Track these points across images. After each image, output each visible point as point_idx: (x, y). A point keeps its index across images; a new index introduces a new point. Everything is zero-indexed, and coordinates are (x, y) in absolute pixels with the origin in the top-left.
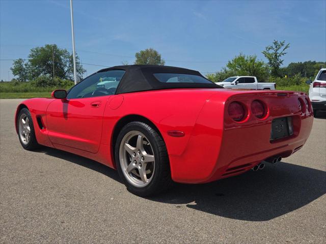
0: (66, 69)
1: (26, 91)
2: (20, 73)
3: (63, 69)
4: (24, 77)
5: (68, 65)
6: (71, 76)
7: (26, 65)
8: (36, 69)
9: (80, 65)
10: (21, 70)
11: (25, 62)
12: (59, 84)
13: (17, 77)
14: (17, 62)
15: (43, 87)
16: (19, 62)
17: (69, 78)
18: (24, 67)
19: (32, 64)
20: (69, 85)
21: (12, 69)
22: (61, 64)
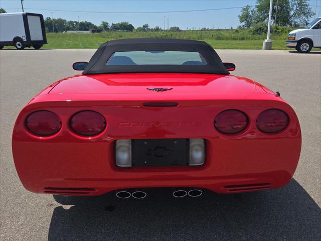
0: (292, 13)
1: (243, 39)
2: (246, 20)
3: (288, 13)
4: (249, 25)
5: (295, 9)
6: (296, 20)
7: (252, 11)
8: (261, 15)
9: (309, 7)
10: (247, 16)
11: (252, 9)
12: (276, 31)
13: (243, 23)
14: (244, 9)
15: (258, 35)
16: (246, 9)
17: (293, 24)
18: (251, 13)
19: (258, 10)
20: (286, 32)
21: (239, 16)
22: (287, 8)
